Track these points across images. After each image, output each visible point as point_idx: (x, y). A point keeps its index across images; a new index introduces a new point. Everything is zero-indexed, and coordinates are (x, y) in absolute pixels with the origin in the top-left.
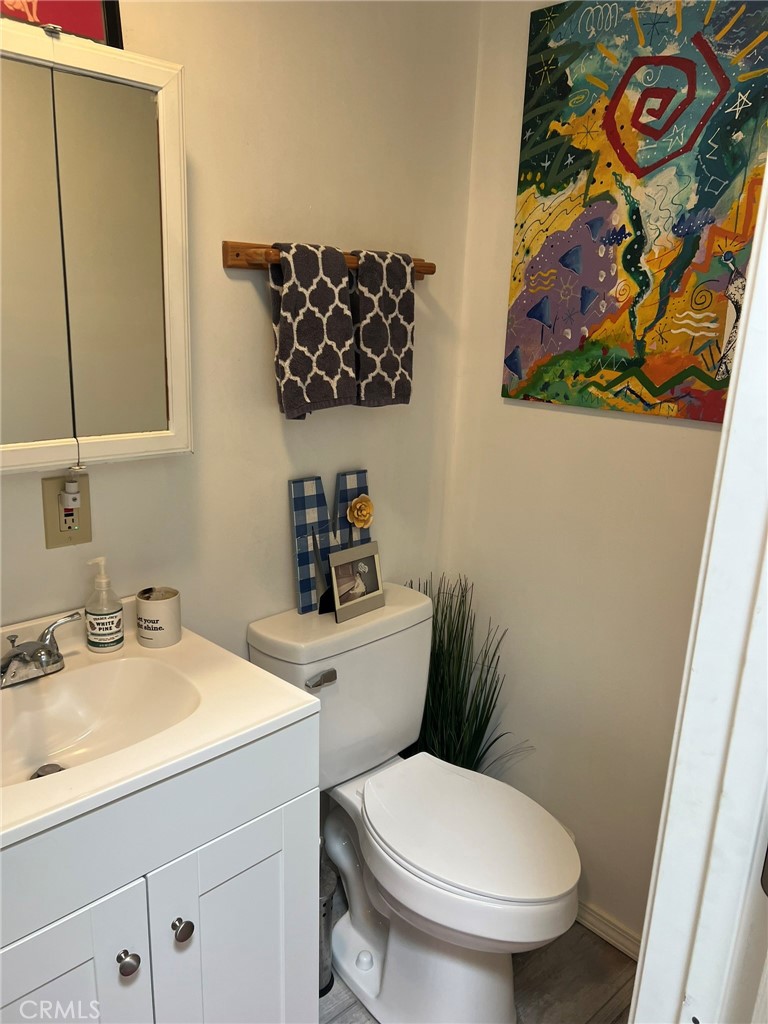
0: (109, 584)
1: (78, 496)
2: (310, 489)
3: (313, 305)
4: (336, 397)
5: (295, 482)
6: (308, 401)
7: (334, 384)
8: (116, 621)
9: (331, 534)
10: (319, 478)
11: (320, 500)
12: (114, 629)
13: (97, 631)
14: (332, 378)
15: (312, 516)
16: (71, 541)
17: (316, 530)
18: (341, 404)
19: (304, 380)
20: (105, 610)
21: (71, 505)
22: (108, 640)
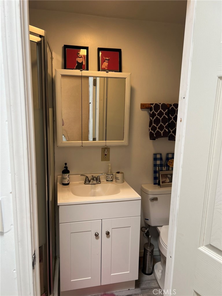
0: (111, 169)
1: (107, 152)
2: (158, 156)
3: (158, 116)
4: (162, 135)
5: (154, 154)
6: (155, 136)
7: (162, 133)
8: (111, 176)
9: (163, 167)
10: (161, 154)
11: (161, 159)
12: (111, 178)
13: (107, 178)
14: (162, 131)
15: (158, 162)
16: (105, 160)
17: (159, 166)
18: (163, 137)
19: (154, 132)
20: (110, 174)
21: (106, 153)
22: (109, 180)
